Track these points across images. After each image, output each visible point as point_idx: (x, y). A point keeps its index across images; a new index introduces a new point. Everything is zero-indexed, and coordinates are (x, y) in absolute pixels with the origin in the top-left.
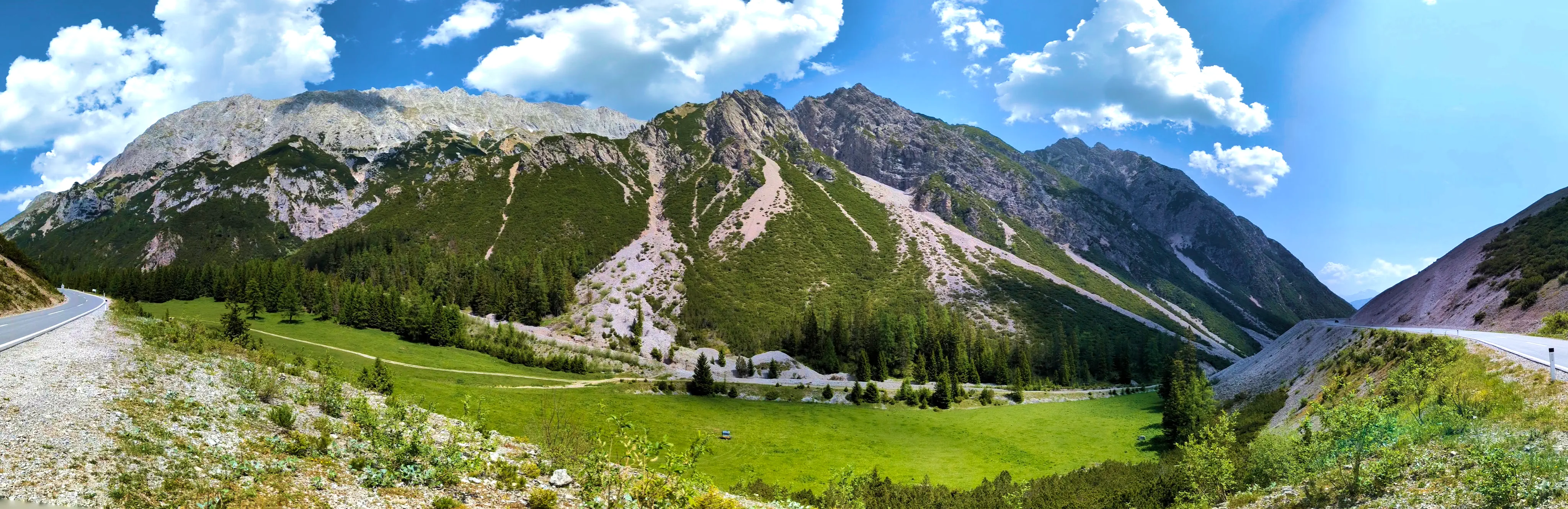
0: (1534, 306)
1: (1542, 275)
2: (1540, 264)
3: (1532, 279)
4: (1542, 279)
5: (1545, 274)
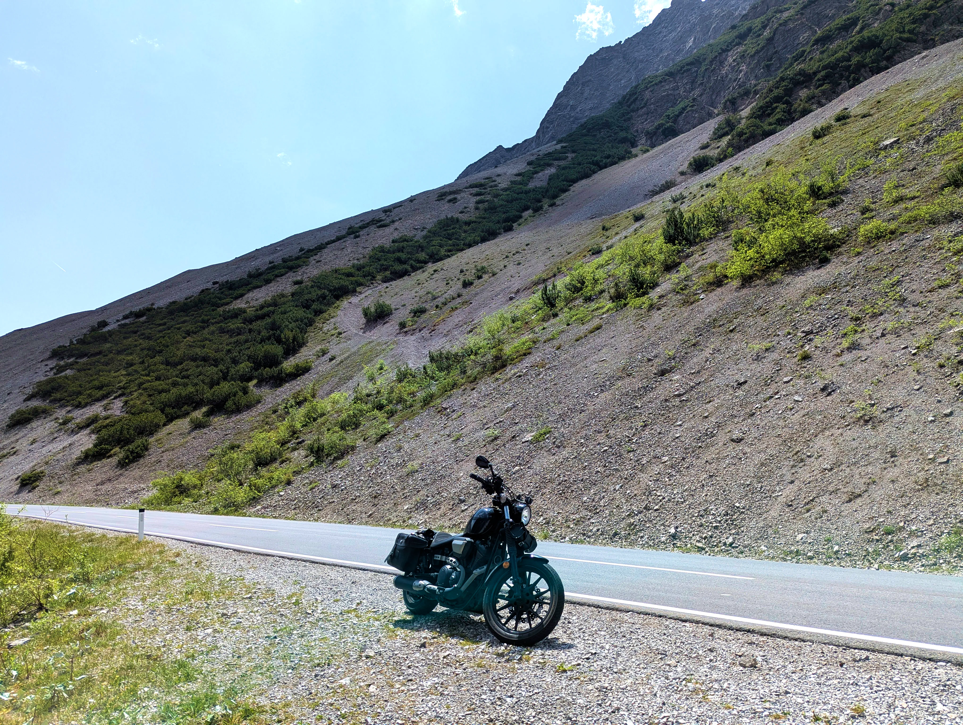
0: (142, 461)
1: (162, 411)
2: (160, 392)
3: (144, 417)
4: (163, 419)
5: (168, 410)
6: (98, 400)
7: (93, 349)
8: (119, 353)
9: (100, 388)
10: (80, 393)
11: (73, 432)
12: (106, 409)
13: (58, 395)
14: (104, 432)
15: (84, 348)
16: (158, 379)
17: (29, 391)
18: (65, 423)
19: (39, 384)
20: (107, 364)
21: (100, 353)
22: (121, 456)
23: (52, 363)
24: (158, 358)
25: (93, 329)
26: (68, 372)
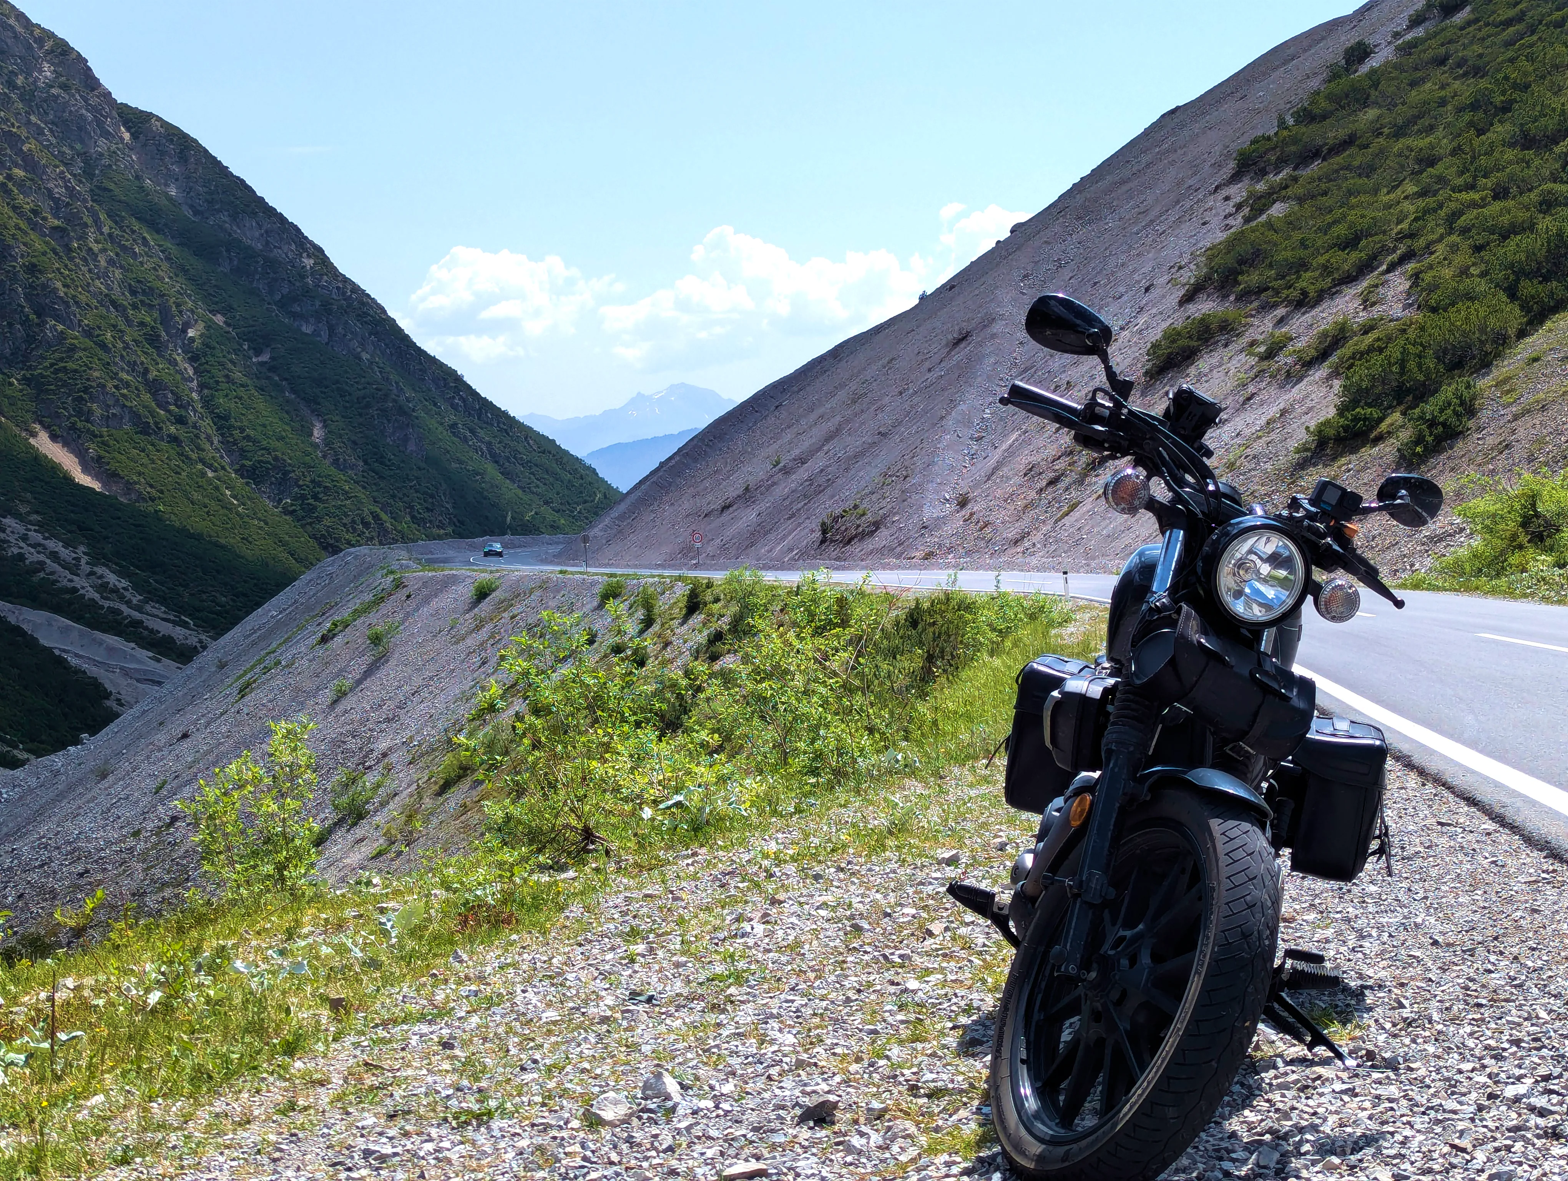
1: (1512, 293)
6: (1350, 279)
7: (1334, 133)
8: (1399, 132)
9: (1350, 243)
10: (1302, 266)
11: (1291, 378)
12: (1367, 303)
13: (1252, 278)
14: (1361, 373)
15: (1312, 134)
16: (1500, 194)
17: (1188, 276)
18: (1270, 355)
19: (1212, 252)
20: (1368, 170)
21: (1349, 142)
22: (1405, 435)
23: (1238, 192)
24: (1501, 130)
25: (1334, 76)
26: (1278, 210)
